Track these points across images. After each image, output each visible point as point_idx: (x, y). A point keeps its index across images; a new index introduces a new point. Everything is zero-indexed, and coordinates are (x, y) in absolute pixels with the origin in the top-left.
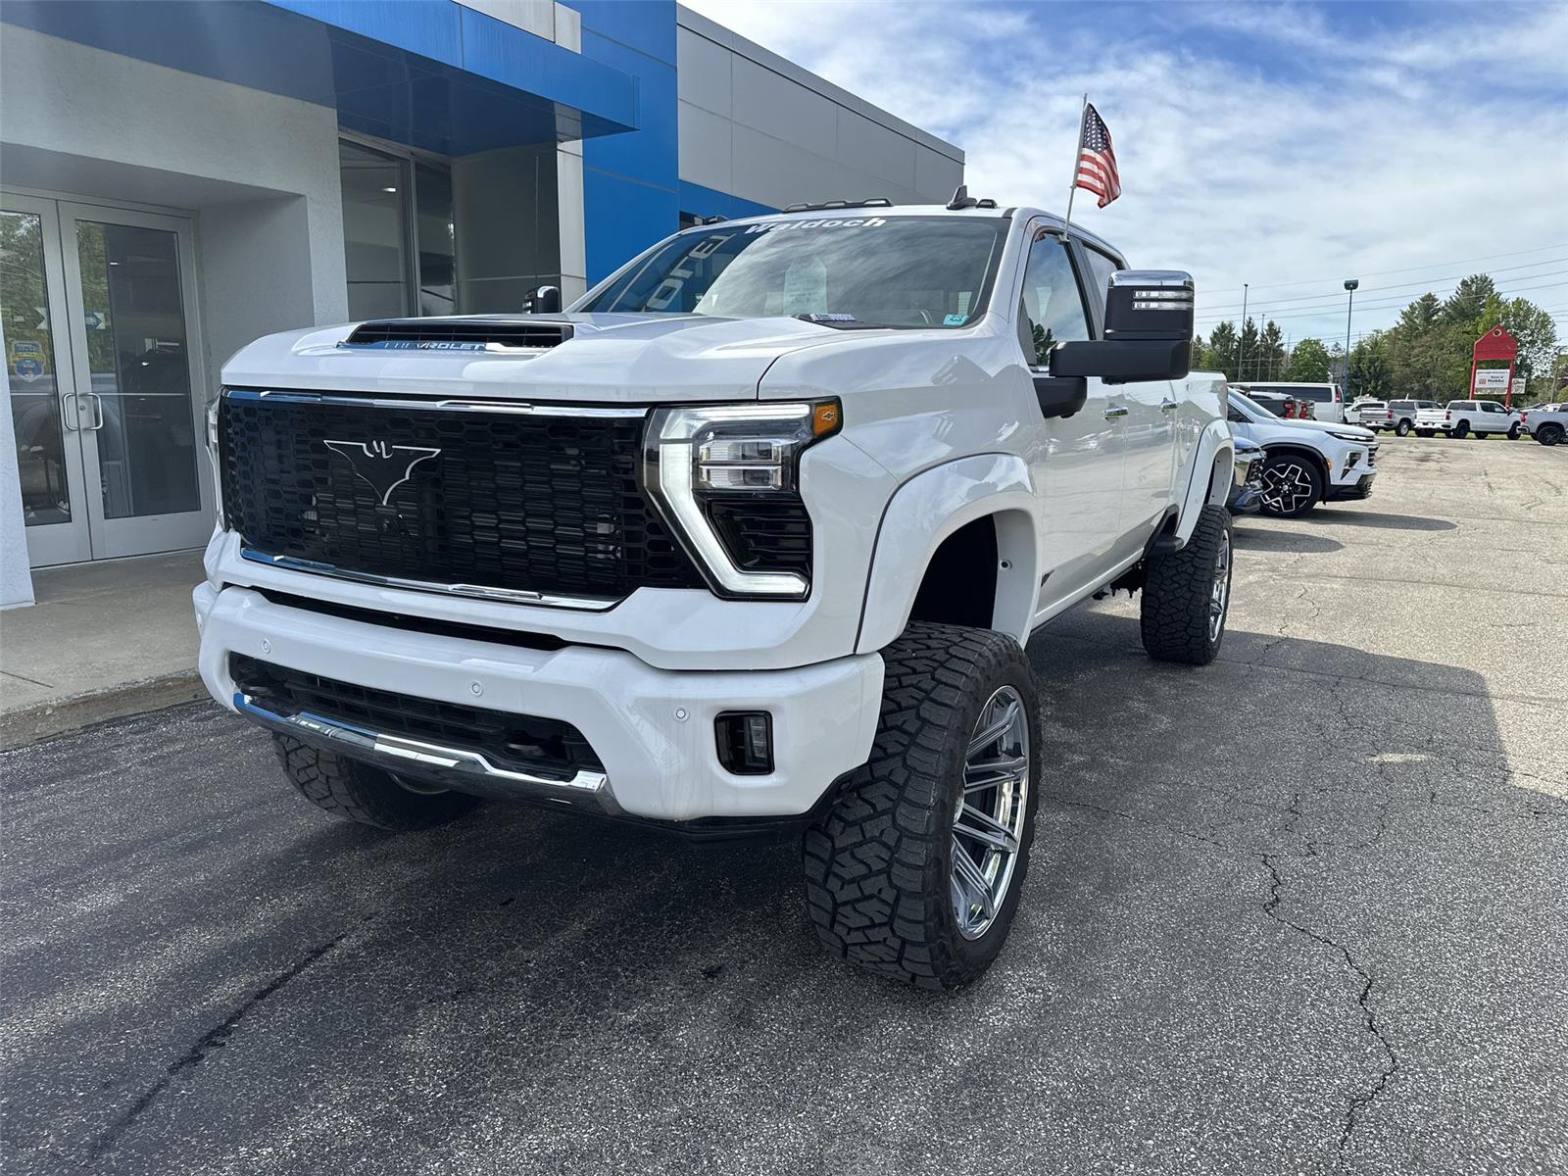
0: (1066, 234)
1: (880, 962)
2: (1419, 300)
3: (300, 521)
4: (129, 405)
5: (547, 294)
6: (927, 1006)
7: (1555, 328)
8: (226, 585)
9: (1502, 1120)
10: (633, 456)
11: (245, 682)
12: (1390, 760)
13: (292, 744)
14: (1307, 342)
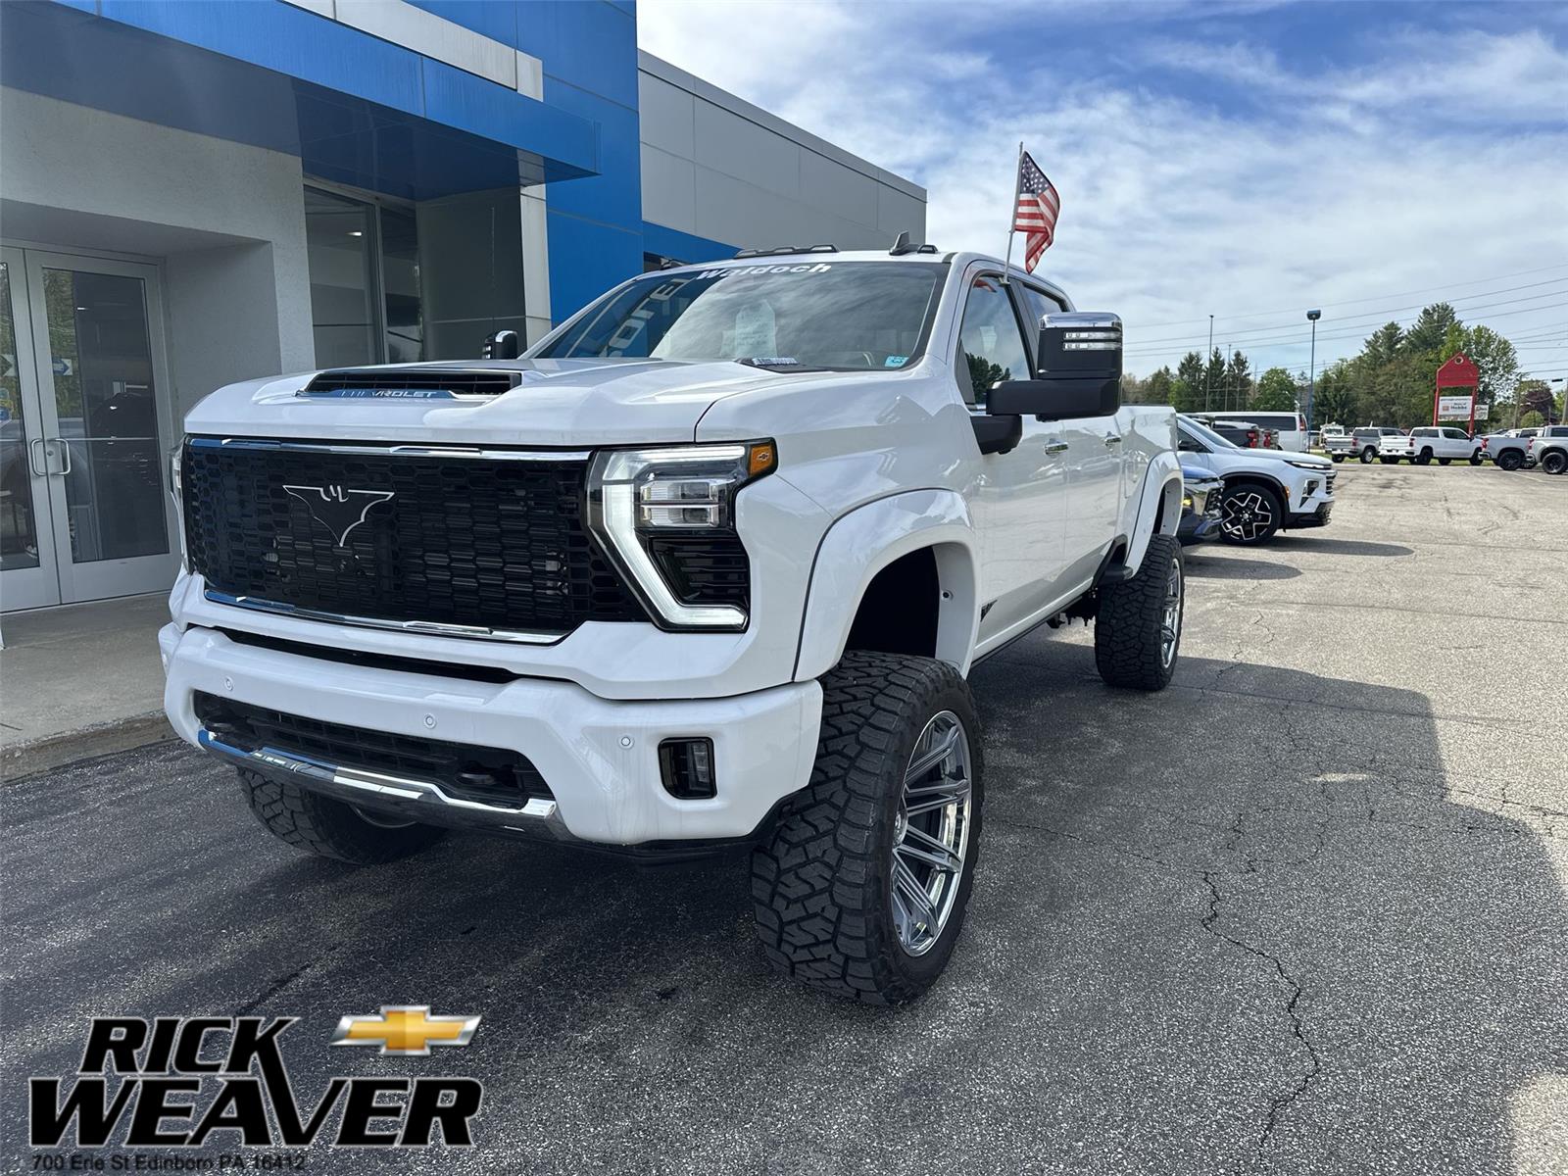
0: (1006, 277)
1: (825, 979)
2: (1382, 329)
3: (261, 563)
4: (96, 449)
5: (505, 338)
6: (873, 1021)
7: (1515, 355)
8: (191, 626)
9: (1415, 1116)
10: (577, 497)
11: (209, 720)
12: (1333, 780)
13: (258, 780)
14: (1274, 372)
